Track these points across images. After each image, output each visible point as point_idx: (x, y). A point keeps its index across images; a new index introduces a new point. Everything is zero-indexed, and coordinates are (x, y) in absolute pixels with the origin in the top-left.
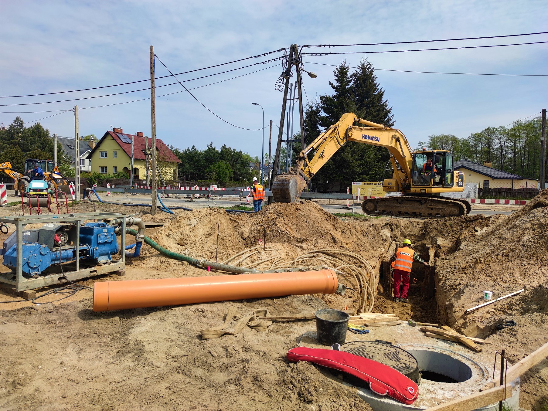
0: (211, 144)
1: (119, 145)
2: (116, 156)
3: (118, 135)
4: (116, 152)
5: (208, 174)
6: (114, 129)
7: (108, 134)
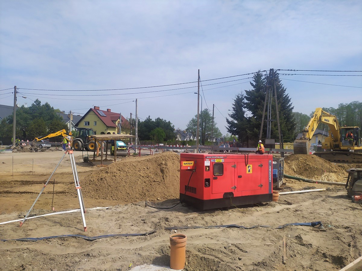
0: (149, 117)
1: (99, 117)
2: (96, 124)
3: (97, 111)
4: (96, 122)
5: (151, 136)
6: (95, 107)
7: (91, 110)
